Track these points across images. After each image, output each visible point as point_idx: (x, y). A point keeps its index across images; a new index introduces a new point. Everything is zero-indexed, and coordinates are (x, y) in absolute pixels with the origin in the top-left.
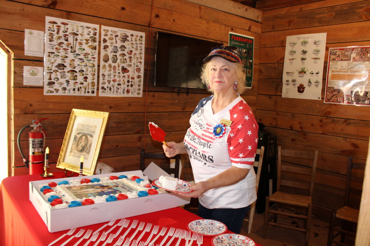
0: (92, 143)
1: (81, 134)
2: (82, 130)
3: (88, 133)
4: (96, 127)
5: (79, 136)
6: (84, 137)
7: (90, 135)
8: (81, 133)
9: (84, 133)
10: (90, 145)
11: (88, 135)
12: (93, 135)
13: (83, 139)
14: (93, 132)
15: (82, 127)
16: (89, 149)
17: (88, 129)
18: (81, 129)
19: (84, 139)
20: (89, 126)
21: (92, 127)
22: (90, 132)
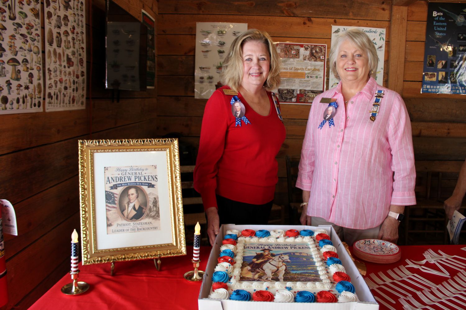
0: (158, 198)
1: (122, 186)
2: (121, 179)
3: (140, 181)
4: (156, 168)
5: (119, 191)
6: (132, 191)
7: (148, 184)
8: (121, 184)
9: (128, 184)
10: (155, 202)
11: (142, 185)
12: (153, 183)
13: (132, 194)
14: (151, 177)
15: (120, 173)
16: (155, 209)
17: (136, 173)
18: (119, 176)
19: (135, 195)
20: (135, 168)
21: (146, 169)
22: (145, 178)
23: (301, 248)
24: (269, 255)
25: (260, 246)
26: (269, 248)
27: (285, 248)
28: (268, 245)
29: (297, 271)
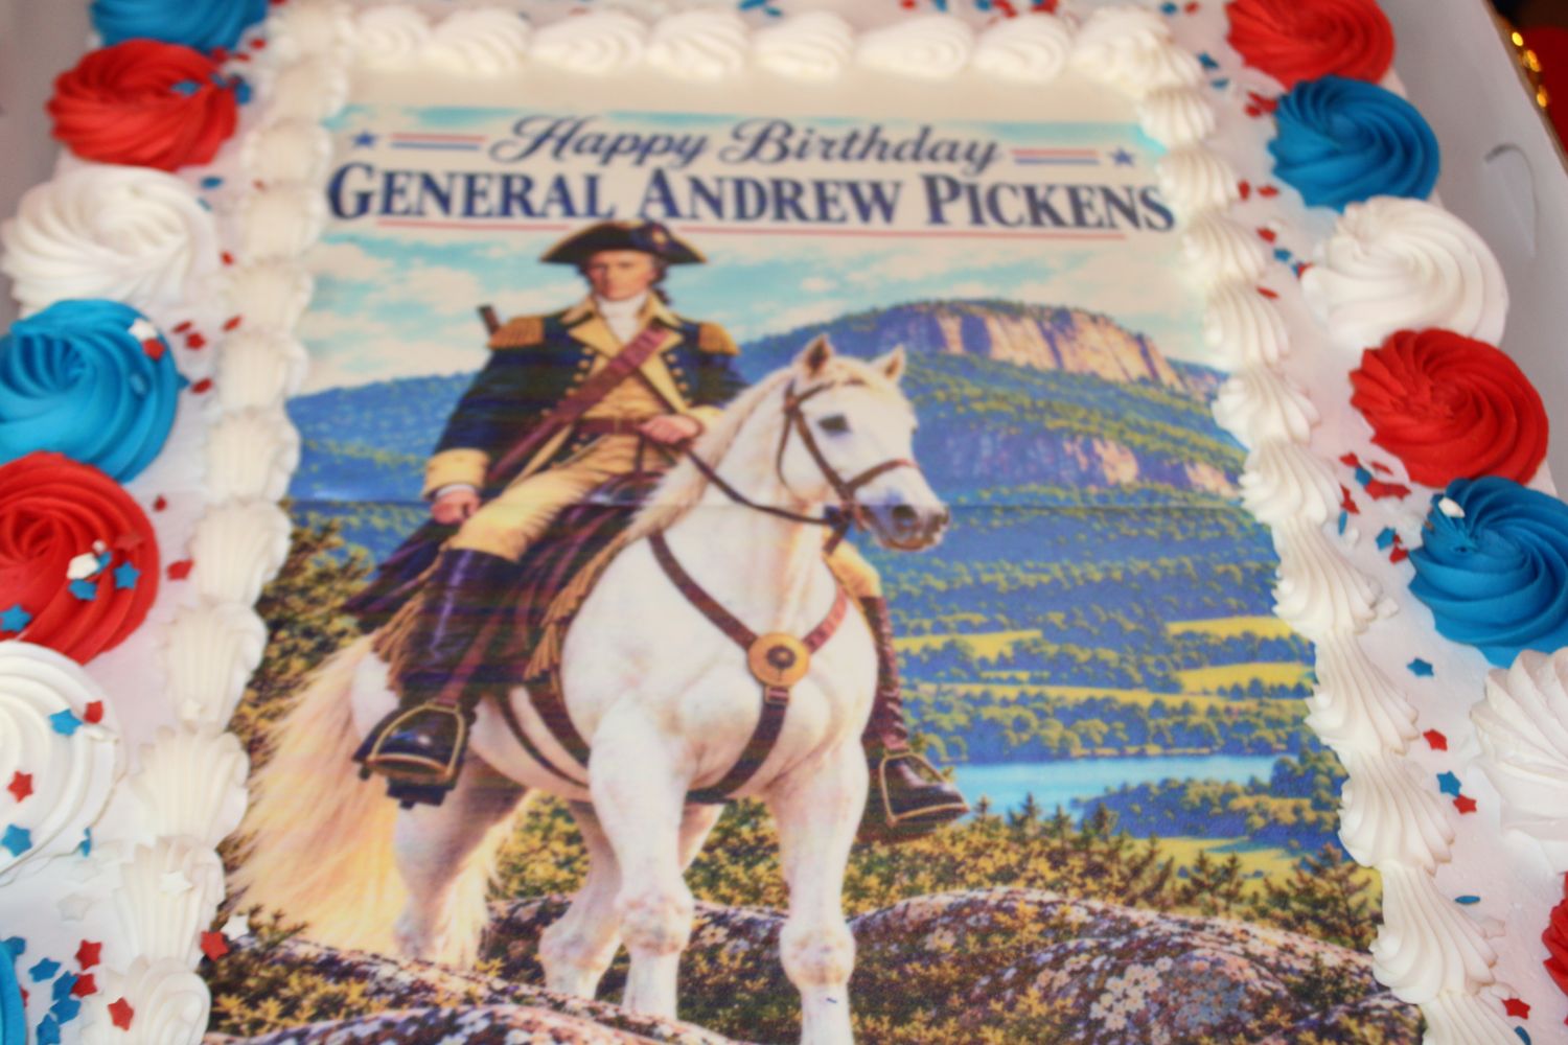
23: (1057, 220)
24: (655, 370)
25: (542, 169)
26: (656, 212)
27: (865, 212)
28: (643, 149)
29: (1040, 753)
